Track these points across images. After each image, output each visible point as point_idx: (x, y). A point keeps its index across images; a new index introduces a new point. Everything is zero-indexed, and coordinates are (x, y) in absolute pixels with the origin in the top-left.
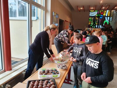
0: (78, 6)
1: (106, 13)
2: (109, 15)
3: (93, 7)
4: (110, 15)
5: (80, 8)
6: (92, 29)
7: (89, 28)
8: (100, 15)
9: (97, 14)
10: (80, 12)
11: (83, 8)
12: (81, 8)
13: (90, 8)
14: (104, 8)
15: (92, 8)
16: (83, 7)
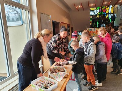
0: (74, 4)
1: (109, 10)
2: (112, 12)
3: (93, 3)
4: (114, 12)
5: (78, 7)
6: (94, 29)
7: (91, 29)
8: (102, 12)
9: (99, 12)
10: (78, 11)
11: (81, 6)
12: (80, 7)
13: (90, 5)
14: (106, 3)
15: (92, 5)
16: (81, 4)
